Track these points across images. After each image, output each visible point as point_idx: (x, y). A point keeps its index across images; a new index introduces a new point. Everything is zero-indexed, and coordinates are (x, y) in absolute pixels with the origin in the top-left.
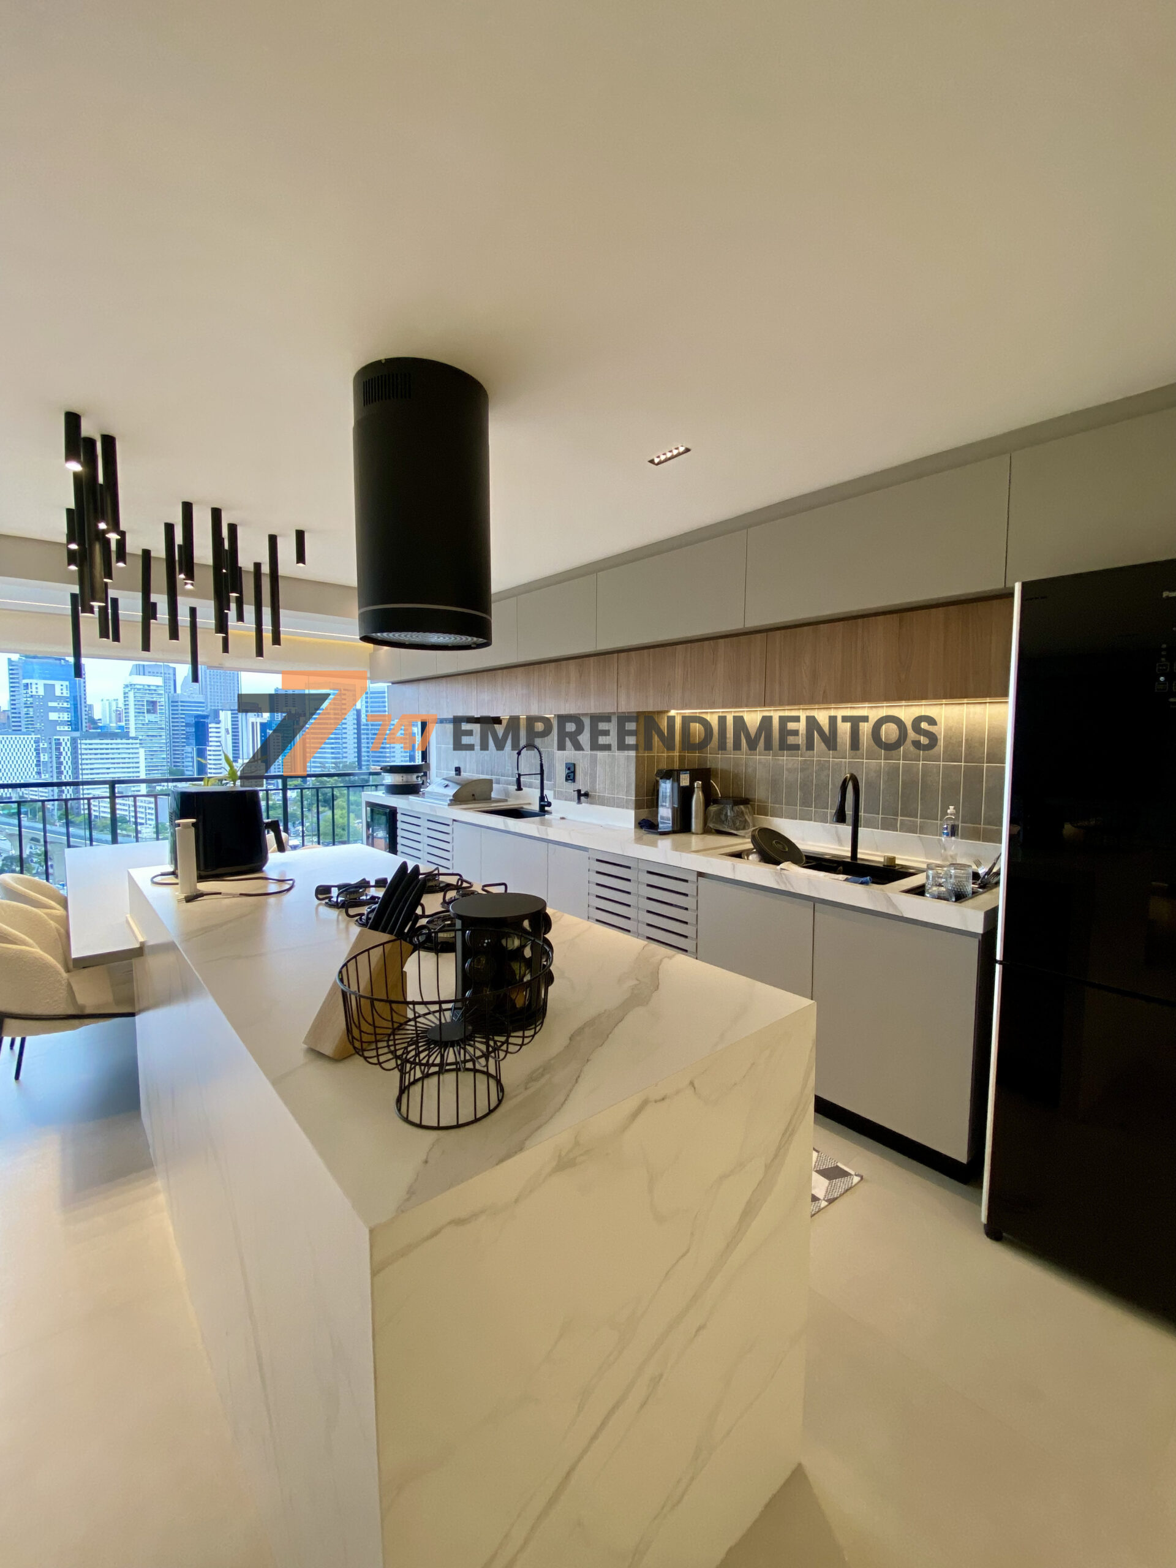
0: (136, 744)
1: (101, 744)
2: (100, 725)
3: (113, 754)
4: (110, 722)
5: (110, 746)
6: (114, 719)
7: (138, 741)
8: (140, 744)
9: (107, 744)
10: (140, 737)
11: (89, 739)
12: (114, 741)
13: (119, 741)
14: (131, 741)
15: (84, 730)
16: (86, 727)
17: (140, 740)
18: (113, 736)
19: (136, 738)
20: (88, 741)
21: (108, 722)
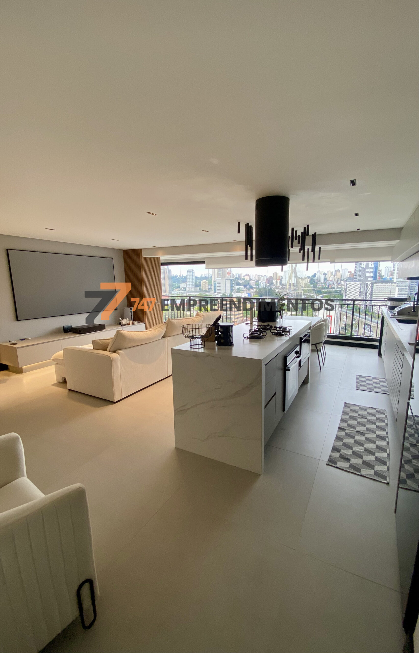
0: (395, 285)
1: (382, 285)
2: (384, 277)
3: (386, 289)
4: (388, 276)
5: (385, 286)
6: (389, 275)
7: (396, 284)
8: (397, 285)
9: (384, 285)
10: (397, 282)
11: (378, 283)
12: (387, 284)
13: (389, 284)
14: (393, 284)
15: (377, 280)
16: (378, 278)
17: (397, 283)
18: (387, 282)
19: (395, 283)
20: (377, 284)
21: (387, 277)
